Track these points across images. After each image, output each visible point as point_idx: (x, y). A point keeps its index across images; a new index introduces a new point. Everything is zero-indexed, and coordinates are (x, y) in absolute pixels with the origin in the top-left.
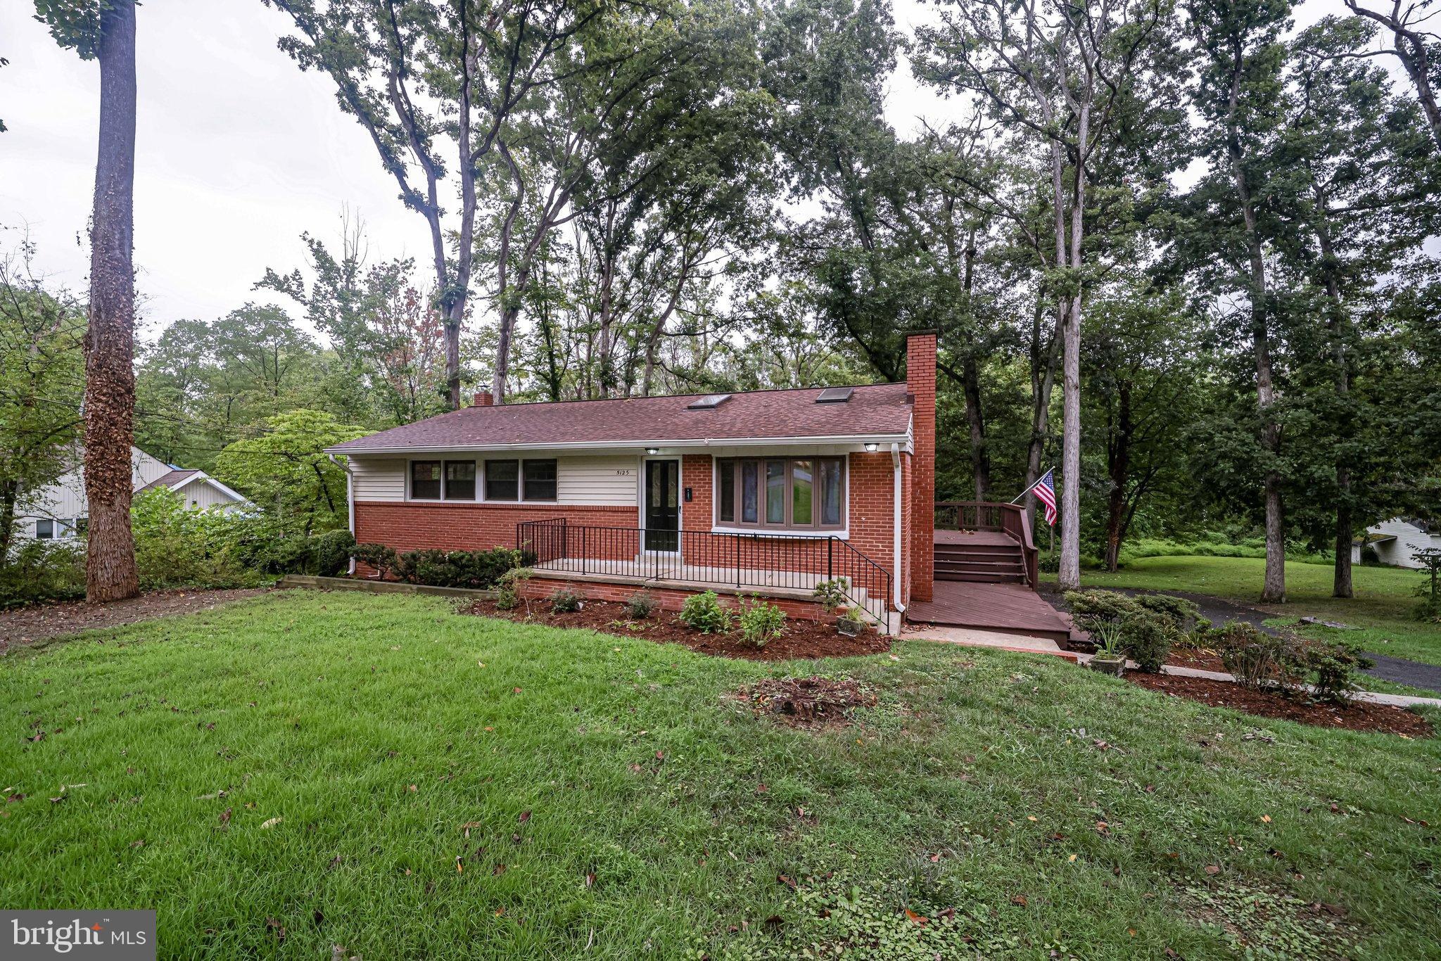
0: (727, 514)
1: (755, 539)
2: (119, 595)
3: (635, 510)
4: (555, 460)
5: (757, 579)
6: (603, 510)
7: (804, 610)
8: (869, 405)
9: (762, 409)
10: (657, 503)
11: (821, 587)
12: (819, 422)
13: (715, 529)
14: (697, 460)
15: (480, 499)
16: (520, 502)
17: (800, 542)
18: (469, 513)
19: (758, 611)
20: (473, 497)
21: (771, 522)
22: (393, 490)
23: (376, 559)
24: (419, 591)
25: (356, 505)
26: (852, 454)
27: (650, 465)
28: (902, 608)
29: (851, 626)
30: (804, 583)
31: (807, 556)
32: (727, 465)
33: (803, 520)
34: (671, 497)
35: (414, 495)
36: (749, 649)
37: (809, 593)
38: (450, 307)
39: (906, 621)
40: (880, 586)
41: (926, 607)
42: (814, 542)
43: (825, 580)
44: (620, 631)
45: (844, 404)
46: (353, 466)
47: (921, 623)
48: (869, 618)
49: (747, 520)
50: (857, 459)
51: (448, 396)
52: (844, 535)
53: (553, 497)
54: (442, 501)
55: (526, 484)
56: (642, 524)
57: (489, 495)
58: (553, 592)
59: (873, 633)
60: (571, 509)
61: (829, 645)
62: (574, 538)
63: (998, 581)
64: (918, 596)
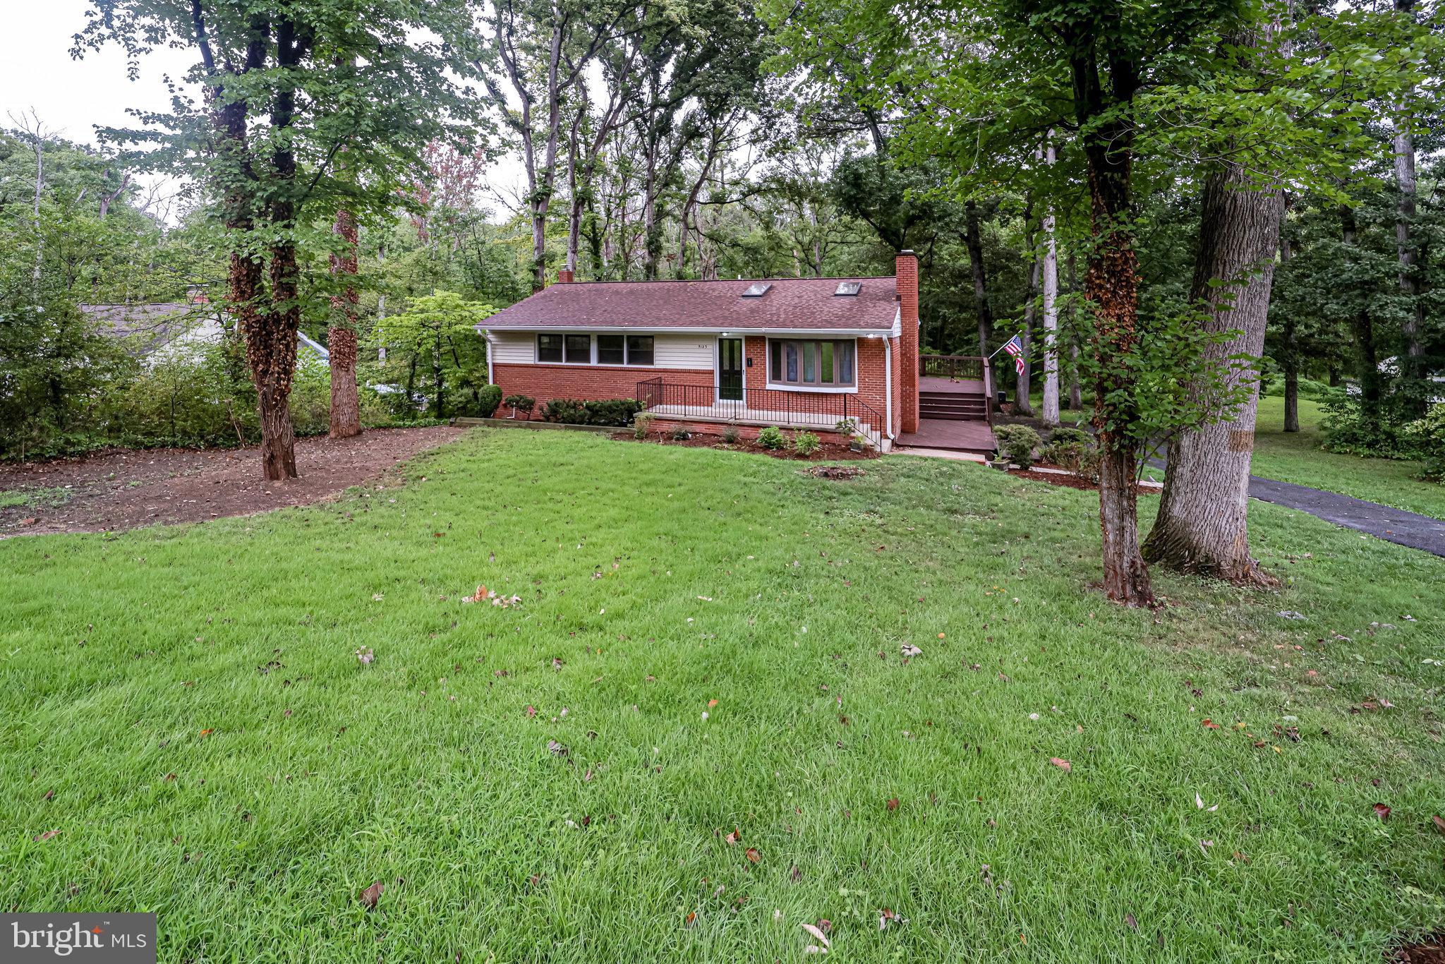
0: (776, 376)
1: (798, 393)
2: (352, 432)
3: (712, 372)
4: (652, 337)
5: (799, 419)
6: (689, 372)
7: (830, 438)
8: (871, 300)
9: (796, 300)
10: (726, 367)
11: (840, 424)
12: (836, 316)
13: (769, 386)
14: (754, 340)
15: (594, 362)
16: (625, 365)
17: (827, 395)
18: (586, 373)
19: (804, 437)
20: (589, 361)
21: (807, 381)
22: (526, 355)
23: (526, 406)
24: (566, 428)
25: (494, 365)
26: (859, 339)
27: (721, 341)
28: (892, 436)
29: (858, 446)
30: (830, 421)
31: (831, 404)
32: (776, 344)
33: (827, 380)
34: (737, 364)
35: (541, 359)
36: (801, 456)
37: (833, 427)
38: (538, 203)
39: (895, 445)
40: (878, 423)
41: (909, 437)
42: (835, 395)
43: (843, 419)
44: (722, 448)
45: (854, 299)
46: (490, 337)
47: (904, 446)
48: (869, 442)
49: (792, 380)
50: (862, 342)
51: (535, 273)
52: (854, 390)
53: (652, 362)
54: (564, 363)
55: (630, 353)
56: (717, 383)
57: (600, 361)
58: (665, 427)
59: (872, 451)
60: (665, 371)
61: (845, 455)
62: (667, 392)
63: (968, 419)
64: (907, 429)
